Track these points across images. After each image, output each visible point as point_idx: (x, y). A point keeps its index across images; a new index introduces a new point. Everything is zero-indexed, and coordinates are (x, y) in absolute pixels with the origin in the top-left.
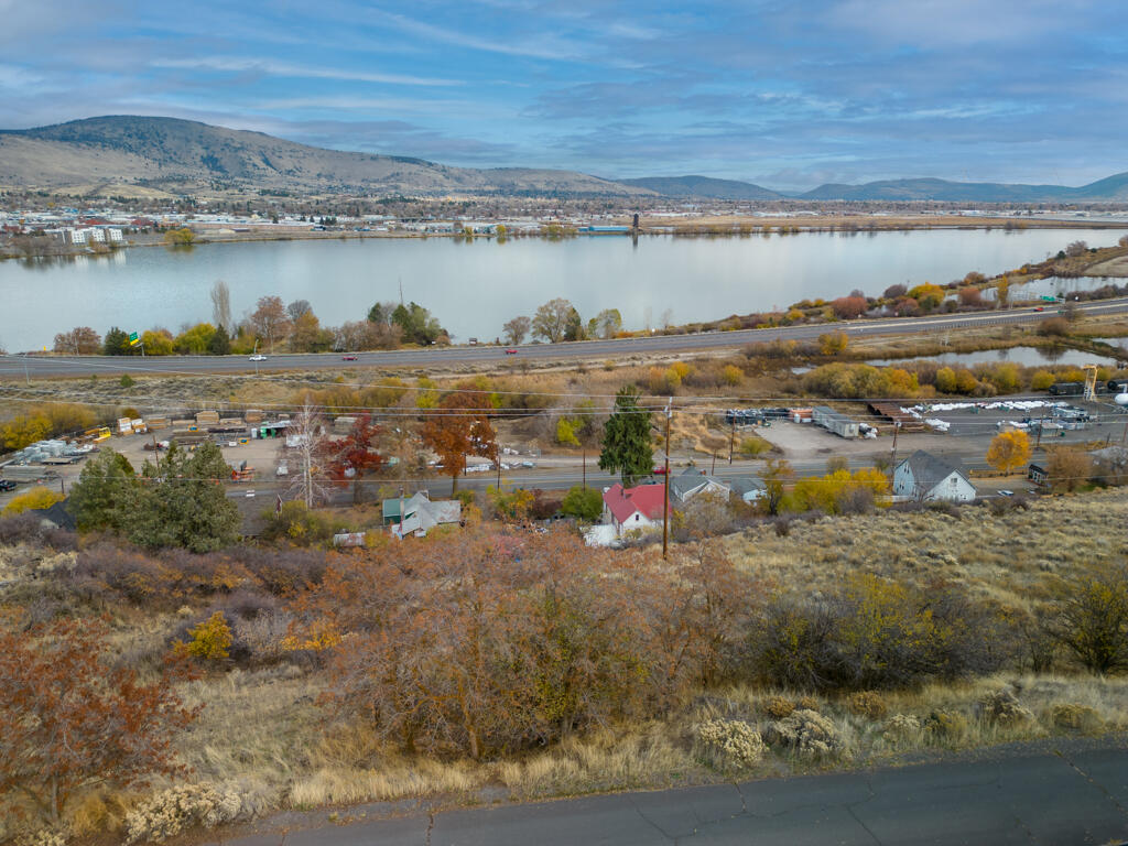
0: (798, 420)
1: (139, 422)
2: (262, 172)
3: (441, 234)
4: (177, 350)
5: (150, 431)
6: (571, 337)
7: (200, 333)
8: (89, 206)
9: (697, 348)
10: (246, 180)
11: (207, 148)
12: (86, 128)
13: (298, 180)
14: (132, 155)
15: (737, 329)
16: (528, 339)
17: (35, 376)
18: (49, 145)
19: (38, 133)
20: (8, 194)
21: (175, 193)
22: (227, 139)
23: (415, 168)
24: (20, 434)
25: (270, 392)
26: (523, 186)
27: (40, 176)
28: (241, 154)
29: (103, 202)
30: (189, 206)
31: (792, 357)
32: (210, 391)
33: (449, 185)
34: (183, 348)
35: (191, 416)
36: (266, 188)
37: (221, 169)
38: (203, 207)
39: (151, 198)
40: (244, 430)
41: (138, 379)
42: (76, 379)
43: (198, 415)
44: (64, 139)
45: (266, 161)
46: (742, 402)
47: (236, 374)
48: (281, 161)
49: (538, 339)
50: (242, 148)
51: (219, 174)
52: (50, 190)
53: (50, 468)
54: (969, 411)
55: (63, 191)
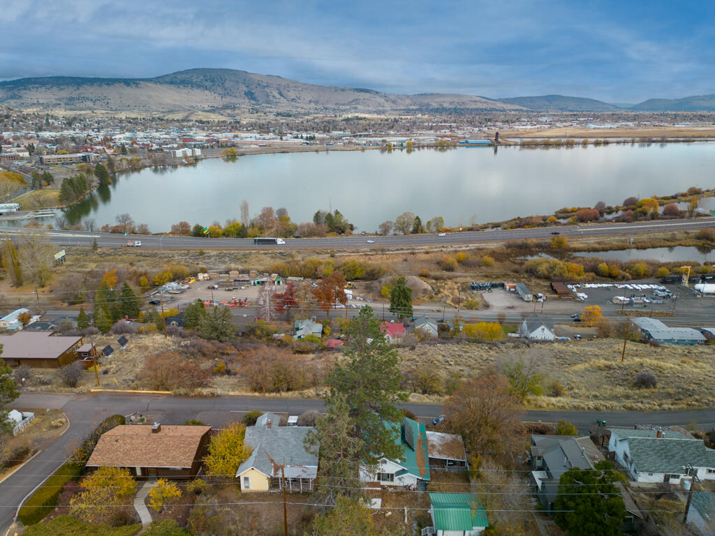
0: (508, 290)
1: (206, 275)
2: (278, 100)
3: (373, 147)
4: (224, 235)
5: (210, 279)
6: (415, 231)
7: (234, 227)
8: (184, 127)
9: (480, 241)
10: (269, 105)
11: (248, 87)
12: (183, 76)
13: (297, 105)
14: (207, 92)
15: (511, 228)
16: (391, 232)
17: (165, 248)
18: (164, 87)
19: (159, 80)
20: (144, 119)
21: (229, 116)
22: (259, 81)
23: (367, 95)
24: (161, 279)
25: (263, 260)
26: (435, 105)
27: (159, 106)
28: (266, 90)
29: (191, 124)
30: (236, 126)
31: (533, 249)
32: (236, 259)
33: (388, 106)
34: (226, 234)
35: (227, 272)
36: (280, 111)
37: (254, 99)
38: (243, 126)
39: (216, 120)
40: (248, 281)
41: (207, 251)
42: (181, 250)
43: (230, 272)
44: (171, 83)
45: (281, 94)
46: (486, 276)
47: (248, 250)
48: (289, 94)
49: (397, 232)
50: (267, 86)
51: (254, 102)
52: (164, 116)
53: (173, 295)
54: (607, 289)
55: (170, 117)
